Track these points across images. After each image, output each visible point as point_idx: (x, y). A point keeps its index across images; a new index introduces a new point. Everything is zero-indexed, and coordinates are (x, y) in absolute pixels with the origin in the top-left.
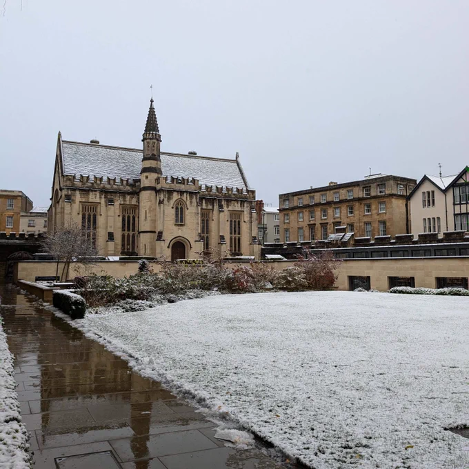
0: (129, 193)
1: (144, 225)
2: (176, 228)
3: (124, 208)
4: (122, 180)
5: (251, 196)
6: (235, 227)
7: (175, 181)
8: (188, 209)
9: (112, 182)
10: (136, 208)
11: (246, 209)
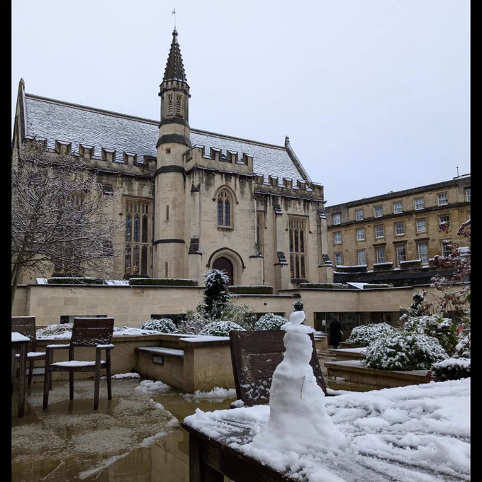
0: (138, 178)
1: (164, 229)
2: (219, 234)
3: (130, 202)
4: (126, 156)
5: (318, 194)
6: (298, 241)
7: (217, 155)
8: (237, 203)
9: (109, 157)
10: (149, 202)
11: (312, 214)
